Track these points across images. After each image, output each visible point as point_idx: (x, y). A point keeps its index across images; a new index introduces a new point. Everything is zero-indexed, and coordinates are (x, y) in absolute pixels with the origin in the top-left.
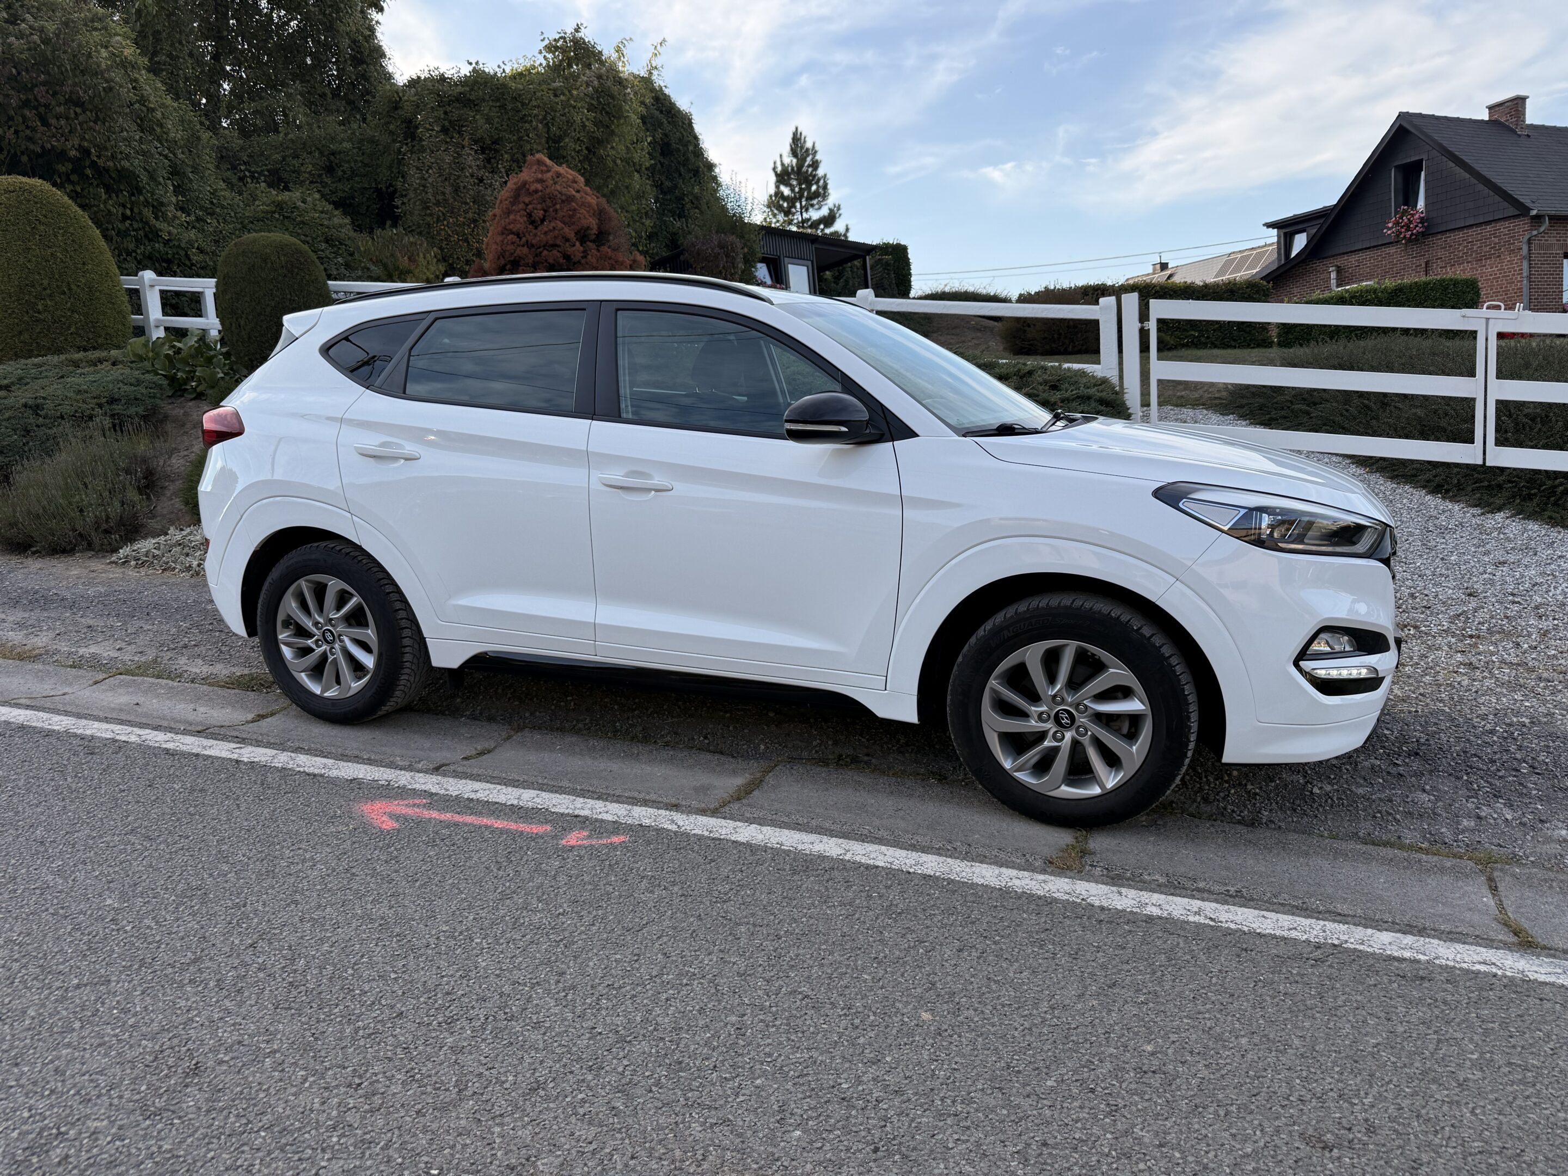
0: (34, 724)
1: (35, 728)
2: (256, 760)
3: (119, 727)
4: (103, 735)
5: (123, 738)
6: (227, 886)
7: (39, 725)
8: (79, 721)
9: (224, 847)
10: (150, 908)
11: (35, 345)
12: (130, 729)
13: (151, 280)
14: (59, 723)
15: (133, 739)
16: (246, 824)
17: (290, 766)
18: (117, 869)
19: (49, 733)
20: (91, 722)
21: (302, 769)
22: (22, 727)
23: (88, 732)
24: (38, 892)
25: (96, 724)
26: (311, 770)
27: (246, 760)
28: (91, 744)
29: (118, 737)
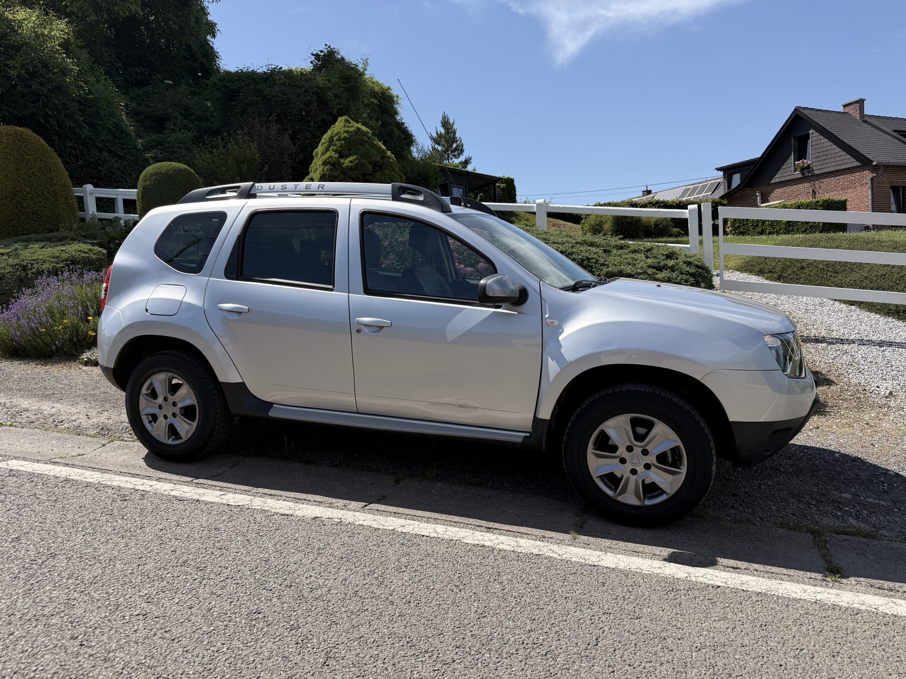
0: (75, 478)
1: (77, 481)
2: (240, 504)
3: (133, 479)
4: (126, 486)
5: (141, 488)
6: (278, 610)
7: (79, 478)
8: (104, 475)
9: (258, 576)
10: (232, 631)
11: (20, 227)
12: (142, 481)
13: (91, 190)
14: (93, 477)
15: (148, 489)
16: (262, 556)
17: (266, 509)
18: (190, 596)
19: (88, 485)
20: (113, 476)
21: (276, 511)
22: (67, 480)
23: (115, 484)
24: (141, 617)
25: (117, 478)
26: (282, 511)
27: (234, 504)
28: (122, 493)
29: (137, 487)
